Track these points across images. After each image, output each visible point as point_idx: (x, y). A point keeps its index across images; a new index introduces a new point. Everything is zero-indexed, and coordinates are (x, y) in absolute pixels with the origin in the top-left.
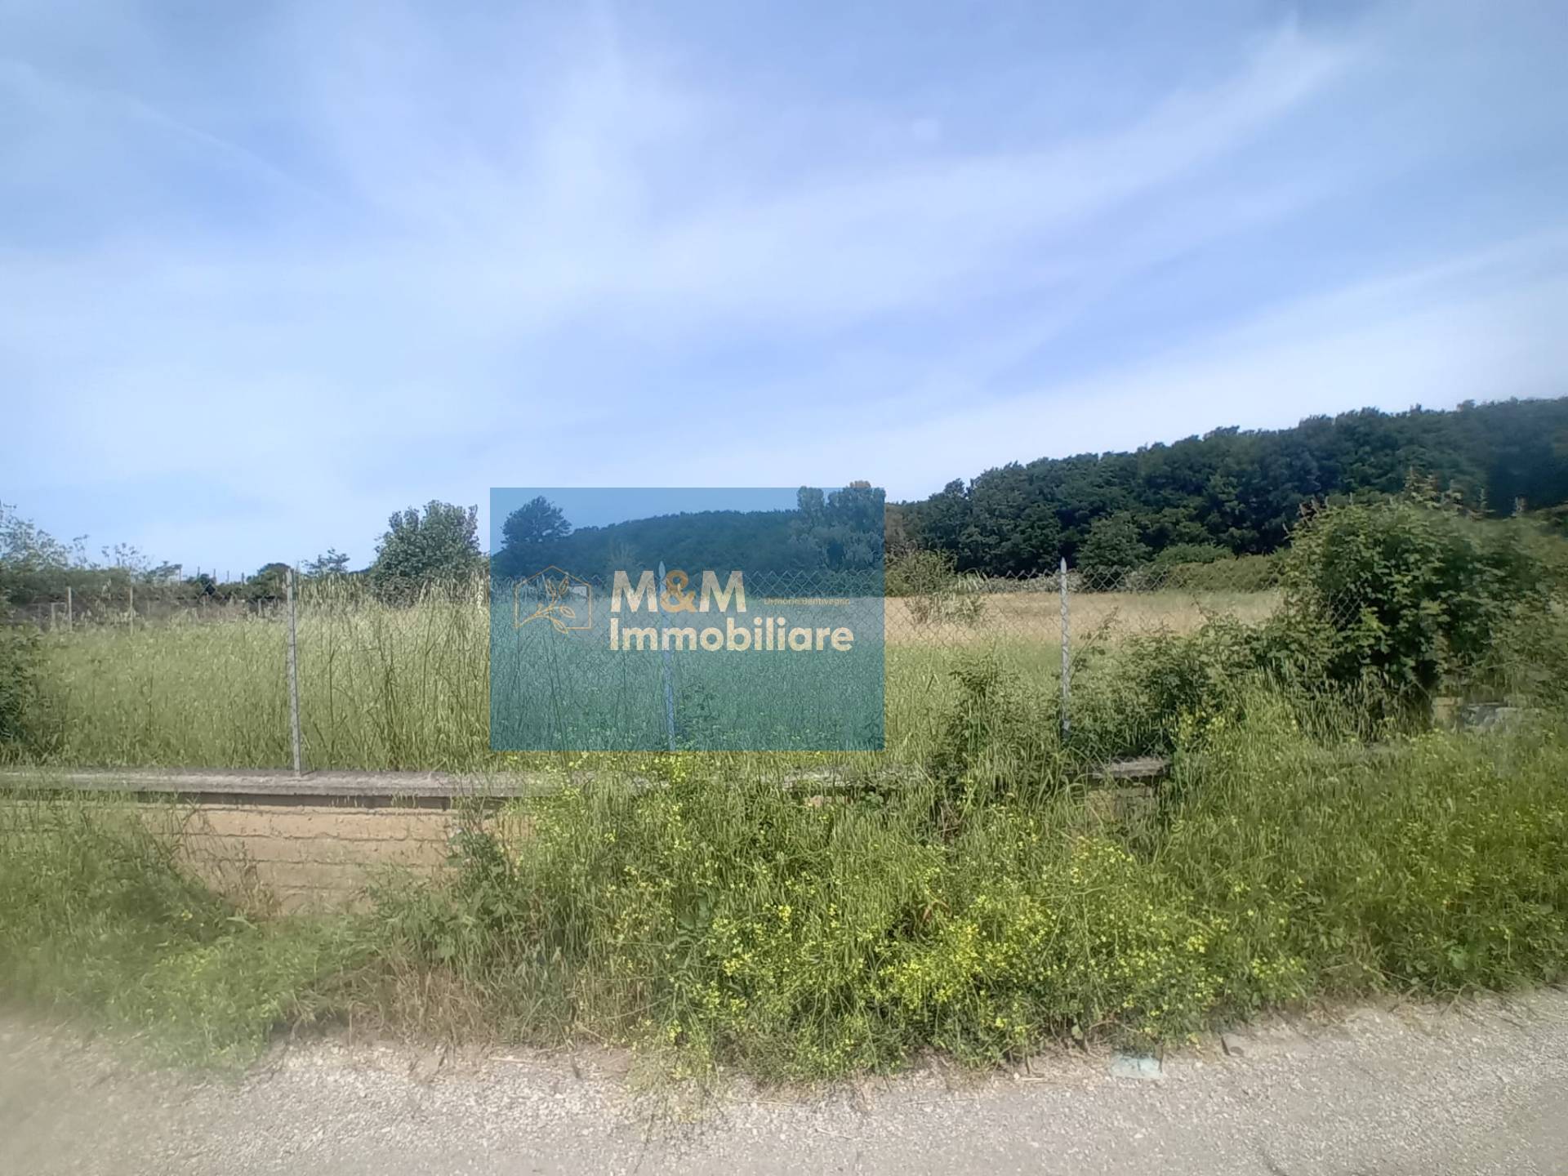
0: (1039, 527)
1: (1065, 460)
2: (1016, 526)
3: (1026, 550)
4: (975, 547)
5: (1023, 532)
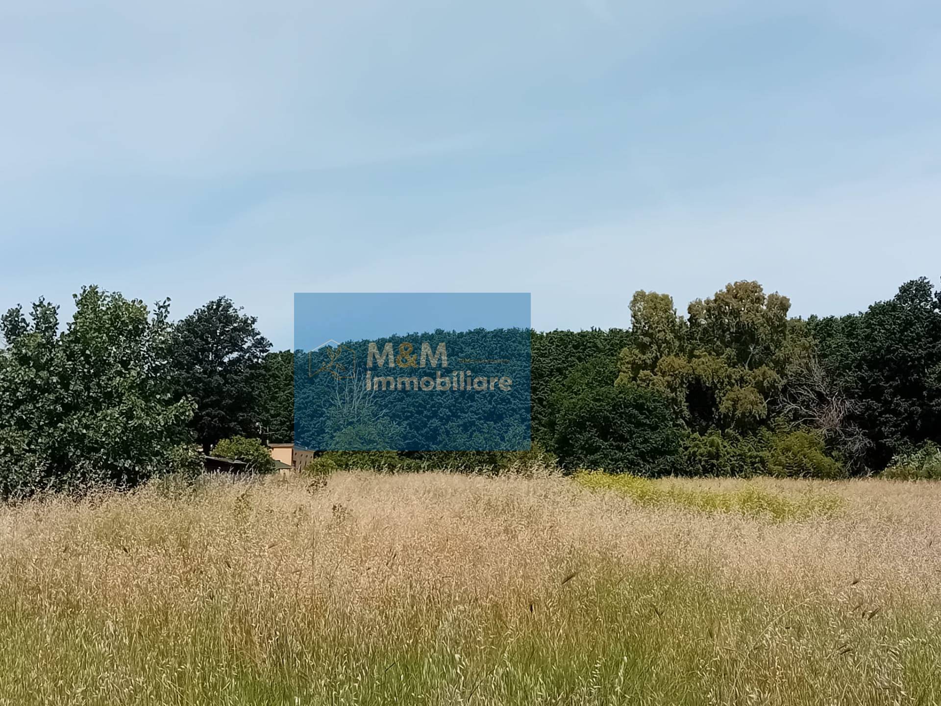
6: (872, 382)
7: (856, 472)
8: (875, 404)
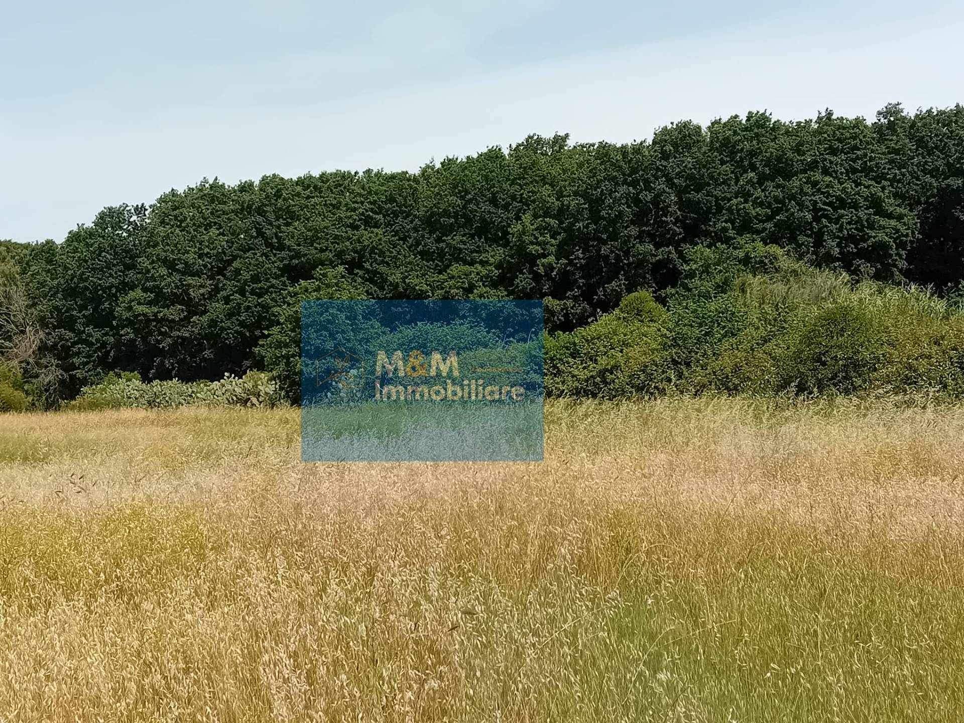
0: (253, 292)
1: (300, 182)
2: (217, 290)
3: (231, 330)
4: (142, 325)
5: (227, 300)
6: (67, 311)
7: (51, 406)
8: (69, 334)
